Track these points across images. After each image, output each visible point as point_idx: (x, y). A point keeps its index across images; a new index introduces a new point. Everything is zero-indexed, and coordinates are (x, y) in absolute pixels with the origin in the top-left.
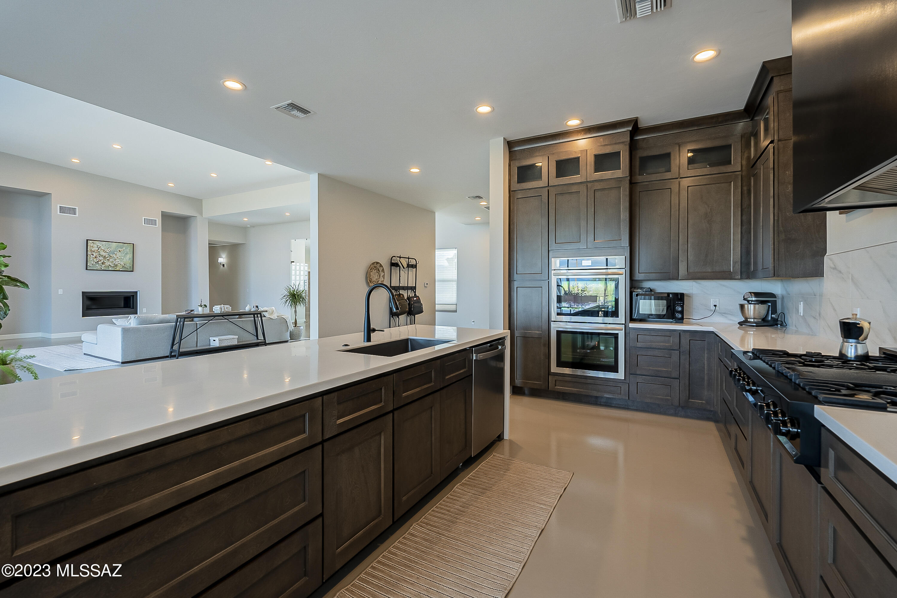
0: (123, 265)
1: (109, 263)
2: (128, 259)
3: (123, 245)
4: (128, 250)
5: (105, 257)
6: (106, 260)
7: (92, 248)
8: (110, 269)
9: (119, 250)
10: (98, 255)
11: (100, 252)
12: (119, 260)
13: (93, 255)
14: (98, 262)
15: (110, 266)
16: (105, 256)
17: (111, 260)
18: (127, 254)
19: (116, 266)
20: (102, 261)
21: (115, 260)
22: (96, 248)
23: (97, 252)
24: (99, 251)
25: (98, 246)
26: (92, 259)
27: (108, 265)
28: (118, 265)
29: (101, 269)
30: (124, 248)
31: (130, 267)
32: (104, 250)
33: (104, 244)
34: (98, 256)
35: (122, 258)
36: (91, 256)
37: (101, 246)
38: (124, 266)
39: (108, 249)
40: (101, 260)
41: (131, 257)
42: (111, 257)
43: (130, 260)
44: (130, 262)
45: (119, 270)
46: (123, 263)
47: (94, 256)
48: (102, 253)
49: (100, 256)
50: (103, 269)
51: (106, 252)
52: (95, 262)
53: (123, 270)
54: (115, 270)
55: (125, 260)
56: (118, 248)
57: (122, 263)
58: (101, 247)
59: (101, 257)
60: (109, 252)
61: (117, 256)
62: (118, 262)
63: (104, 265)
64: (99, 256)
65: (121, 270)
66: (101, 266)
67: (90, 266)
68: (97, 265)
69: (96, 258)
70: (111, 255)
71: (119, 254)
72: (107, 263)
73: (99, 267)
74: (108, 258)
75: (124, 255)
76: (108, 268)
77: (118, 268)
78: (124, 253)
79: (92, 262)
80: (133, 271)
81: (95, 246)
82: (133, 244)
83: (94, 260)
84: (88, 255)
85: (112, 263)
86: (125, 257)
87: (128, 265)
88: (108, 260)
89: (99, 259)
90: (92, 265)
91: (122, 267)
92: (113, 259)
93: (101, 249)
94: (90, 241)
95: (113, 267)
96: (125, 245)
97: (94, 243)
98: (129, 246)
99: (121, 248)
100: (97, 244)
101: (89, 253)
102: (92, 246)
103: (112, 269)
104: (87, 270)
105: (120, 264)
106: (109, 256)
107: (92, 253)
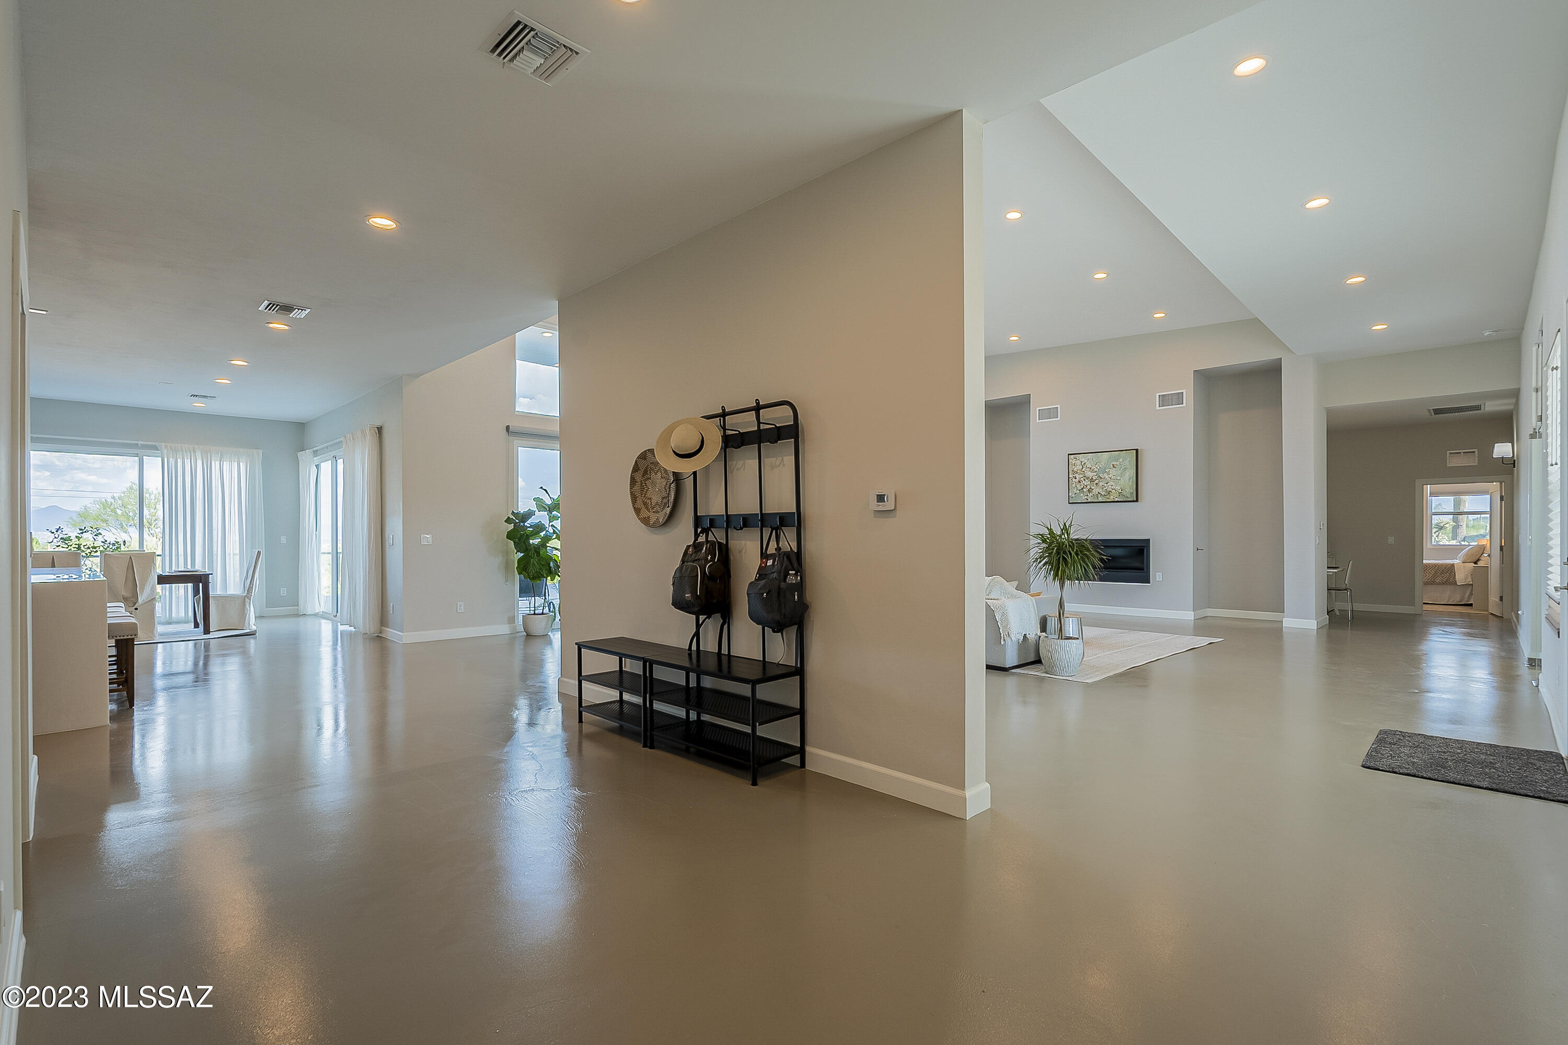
1: (1098, 490)
2: (1127, 479)
3: (1119, 455)
4: (1127, 463)
5: (1092, 480)
6: (1094, 485)
7: (1074, 467)
8: (1100, 499)
9: (1113, 465)
11: (1085, 471)
12: (1113, 483)
13: (1076, 478)
14: (1082, 489)
15: (1099, 495)
16: (1092, 478)
17: (1101, 484)
18: (1125, 469)
19: (1109, 493)
20: (1088, 487)
21: (1107, 484)
22: (1080, 465)
23: (1081, 473)
24: (1083, 470)
25: (1082, 462)
26: (1074, 485)
27: (1097, 493)
28: (1112, 491)
29: (1087, 501)
30: (1120, 460)
31: (1132, 493)
32: (1091, 468)
33: (1089, 457)
34: (1082, 479)
35: (1118, 478)
36: (1072, 481)
37: (1086, 461)
38: (1121, 493)
39: (1097, 466)
40: (1086, 486)
41: (1132, 475)
43: (1131, 480)
44: (1132, 484)
45: (1113, 500)
47: (1077, 480)
48: (1089, 474)
49: (1085, 478)
51: (1093, 471)
52: (1079, 490)
53: (1119, 500)
54: (1108, 500)
55: (1122, 482)
56: (1112, 461)
57: (1118, 488)
58: (1085, 463)
59: (1087, 480)
60: (1097, 470)
61: (1110, 476)
62: (1112, 486)
63: (1091, 495)
64: (1084, 480)
65: (1117, 500)
66: (1087, 495)
67: (1072, 497)
68: (1082, 495)
69: (1080, 482)
70: (1101, 476)
71: (1113, 472)
72: (1096, 490)
73: (1084, 499)
74: (1097, 481)
75: (1122, 473)
76: (1098, 498)
77: (1112, 497)
78: (1122, 469)
79: (1075, 490)
80: (1137, 501)
81: (1078, 462)
82: (1137, 450)
83: (1078, 486)
84: (1070, 479)
85: (1103, 488)
86: (1122, 475)
87: (1129, 490)
88: (1096, 484)
89: (1084, 484)
90: (1075, 494)
91: (1119, 496)
92: (1104, 482)
93: (1086, 467)
94: (1071, 457)
95: (1105, 496)
96: (1122, 455)
97: (1076, 458)
98: (1130, 455)
99: (1115, 460)
100: (1080, 459)
101: (1071, 476)
102: (1074, 464)
103: (1102, 499)
104: (1069, 503)
105: (1115, 489)
106: (1098, 477)
107: (1074, 476)
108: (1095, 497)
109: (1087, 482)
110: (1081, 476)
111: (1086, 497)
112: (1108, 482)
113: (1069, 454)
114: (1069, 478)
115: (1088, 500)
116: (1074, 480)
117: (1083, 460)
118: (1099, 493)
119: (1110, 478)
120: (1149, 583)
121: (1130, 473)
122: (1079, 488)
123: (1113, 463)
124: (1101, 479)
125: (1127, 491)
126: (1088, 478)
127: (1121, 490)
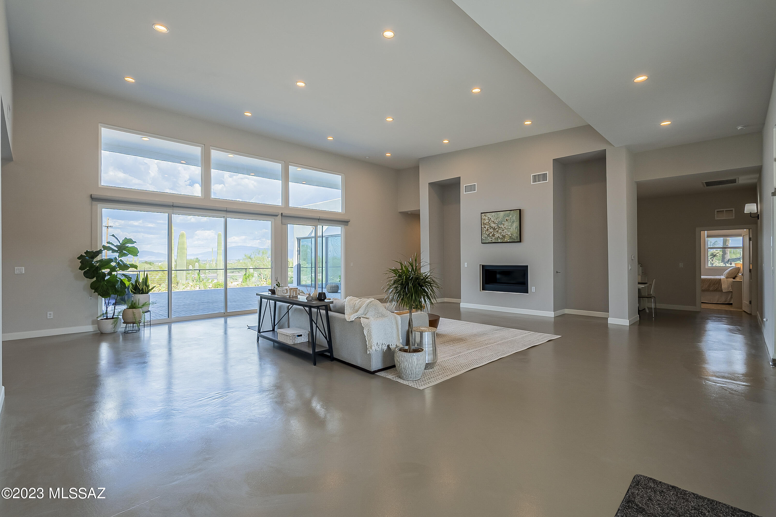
0: (511, 236)
2: (515, 228)
3: (510, 213)
4: (514, 218)
5: (494, 229)
6: (496, 232)
7: (484, 221)
8: (499, 241)
9: (506, 219)
10: (489, 227)
11: (491, 223)
12: (506, 231)
13: (485, 228)
14: (489, 234)
15: (499, 238)
17: (500, 231)
18: (513, 222)
20: (493, 233)
21: (503, 231)
22: (487, 220)
23: (488, 224)
24: (489, 223)
25: (489, 218)
26: (484, 232)
30: (511, 216)
31: (517, 237)
32: (494, 221)
33: (493, 215)
34: (489, 228)
35: (509, 227)
36: (483, 229)
37: (491, 217)
39: (497, 220)
40: (491, 232)
42: (500, 227)
43: (517, 229)
44: (516, 231)
45: (506, 241)
46: (510, 234)
47: (486, 229)
48: (493, 225)
50: (493, 241)
51: (495, 223)
52: (487, 235)
53: (510, 241)
54: (504, 241)
55: (511, 230)
58: (491, 218)
59: (491, 229)
60: (498, 222)
61: (504, 226)
62: (506, 232)
63: (494, 238)
67: (483, 240)
68: (489, 238)
69: (488, 230)
70: (499, 226)
71: (506, 224)
72: (497, 235)
74: (497, 230)
75: (511, 225)
76: (498, 240)
77: (506, 239)
78: (511, 222)
79: (485, 235)
80: (520, 241)
81: (487, 218)
82: (520, 210)
83: (486, 232)
84: (482, 228)
85: (501, 234)
86: (511, 226)
87: (516, 235)
89: (490, 231)
90: (485, 238)
91: (510, 238)
92: (501, 230)
93: (491, 220)
94: (483, 214)
95: (502, 238)
96: (512, 213)
97: (485, 216)
98: (516, 213)
99: (508, 217)
100: (488, 216)
101: (483, 226)
102: (484, 219)
103: (500, 241)
104: (482, 243)
105: (507, 234)
106: (498, 227)
107: (484, 226)
109: (492, 230)
110: (488, 226)
111: (491, 239)
112: (504, 230)
113: (481, 213)
114: (481, 227)
115: (492, 241)
116: (484, 228)
117: (489, 216)
118: (498, 236)
119: (505, 227)
120: (528, 293)
121: (516, 224)
122: (487, 234)
123: (507, 218)
124: (499, 228)
125: (515, 235)
126: (492, 228)
127: (511, 235)
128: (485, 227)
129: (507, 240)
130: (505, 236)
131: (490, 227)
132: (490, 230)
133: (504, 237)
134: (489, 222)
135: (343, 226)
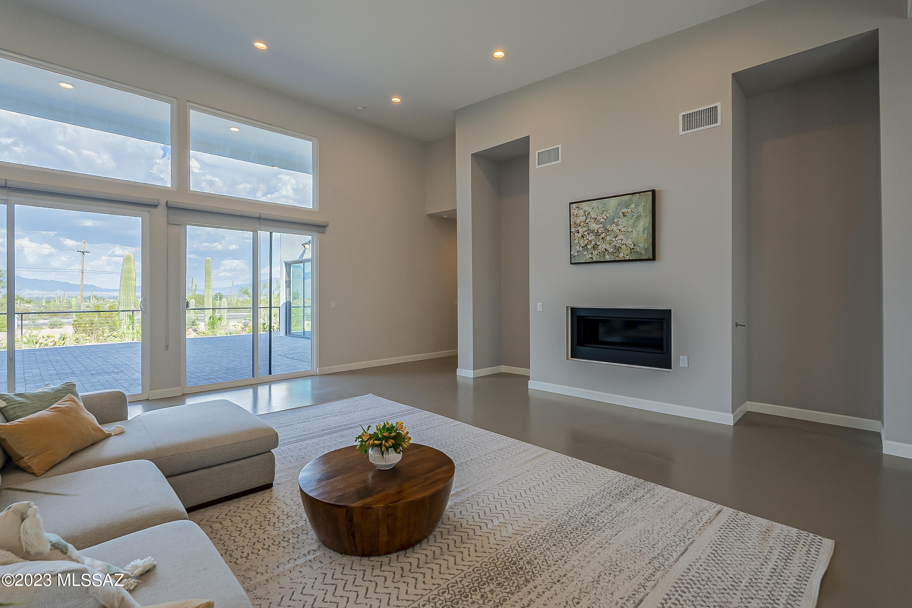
0: (632, 246)
1: (604, 246)
2: (641, 230)
3: (631, 200)
4: (641, 209)
5: (597, 234)
6: (600, 240)
7: (576, 218)
8: (608, 258)
9: (623, 213)
10: (586, 231)
11: (589, 223)
12: (622, 237)
13: (579, 233)
14: (586, 245)
15: (606, 253)
16: (598, 232)
17: (608, 238)
18: (638, 218)
19: (618, 250)
20: (593, 243)
21: (615, 238)
22: (583, 216)
23: (585, 225)
24: (587, 222)
25: (585, 211)
26: (576, 241)
27: (603, 250)
28: (622, 247)
29: (592, 261)
30: (633, 206)
31: (647, 250)
32: (596, 218)
33: (594, 205)
34: (586, 233)
35: (630, 229)
36: (575, 236)
37: (590, 210)
38: (633, 249)
39: (603, 215)
40: (591, 242)
41: (647, 224)
43: (646, 232)
44: (645, 236)
45: (623, 259)
46: (631, 243)
47: (580, 235)
48: (594, 226)
49: (589, 232)
50: (595, 259)
51: (599, 223)
52: (582, 247)
53: (631, 258)
54: (617, 259)
55: (634, 235)
56: (622, 207)
57: (629, 242)
58: (589, 213)
59: (591, 234)
60: (604, 220)
61: (619, 227)
62: (622, 240)
63: (596, 252)
64: (588, 234)
65: (627, 258)
66: (592, 253)
67: (575, 256)
68: (586, 253)
69: (584, 237)
70: (608, 227)
71: (623, 222)
72: (602, 246)
73: (587, 257)
74: (603, 235)
75: (634, 223)
76: (604, 256)
77: (621, 255)
78: (634, 217)
79: (578, 248)
80: (654, 259)
81: (581, 212)
82: (653, 192)
83: (581, 242)
84: (572, 234)
85: (610, 244)
86: (634, 226)
87: (644, 244)
88: (603, 238)
89: (588, 239)
90: (578, 253)
91: (631, 253)
92: (612, 235)
93: (591, 217)
94: (574, 206)
95: (613, 253)
96: (635, 199)
97: (579, 207)
98: (645, 198)
99: (627, 206)
100: (584, 208)
101: (573, 230)
102: (577, 214)
103: (610, 258)
104: (571, 263)
105: (625, 244)
106: (604, 229)
107: (577, 229)
108: (601, 255)
109: (591, 237)
110: (585, 229)
111: (590, 256)
112: (617, 236)
113: (570, 203)
114: (571, 232)
115: (592, 259)
116: (576, 234)
117: (587, 209)
118: (605, 249)
119: (620, 230)
120: (671, 369)
121: (645, 222)
122: (583, 245)
123: (624, 211)
124: (608, 231)
125: (642, 246)
126: (592, 231)
127: (634, 246)
128: (578, 231)
129: (624, 257)
130: (620, 249)
131: (588, 230)
132: (588, 236)
133: (618, 249)
134: (586, 220)
135: (315, 234)
